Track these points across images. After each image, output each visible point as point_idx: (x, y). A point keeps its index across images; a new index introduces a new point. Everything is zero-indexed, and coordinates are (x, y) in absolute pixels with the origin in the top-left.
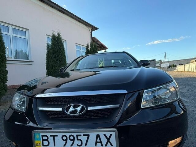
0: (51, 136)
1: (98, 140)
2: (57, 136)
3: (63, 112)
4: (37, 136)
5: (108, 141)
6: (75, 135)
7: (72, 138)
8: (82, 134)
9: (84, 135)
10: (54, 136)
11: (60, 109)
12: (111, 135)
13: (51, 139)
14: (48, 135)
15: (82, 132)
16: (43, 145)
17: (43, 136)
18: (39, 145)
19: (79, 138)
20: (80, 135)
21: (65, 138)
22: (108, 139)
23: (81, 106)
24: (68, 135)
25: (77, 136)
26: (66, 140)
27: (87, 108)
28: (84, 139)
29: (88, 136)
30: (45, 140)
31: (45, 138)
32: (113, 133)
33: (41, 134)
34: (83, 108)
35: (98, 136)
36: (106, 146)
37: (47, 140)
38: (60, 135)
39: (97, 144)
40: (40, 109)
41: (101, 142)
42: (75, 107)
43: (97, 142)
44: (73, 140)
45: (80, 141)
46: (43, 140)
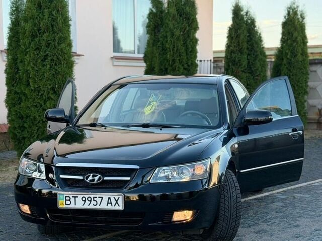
0: (73, 197)
1: (109, 202)
2: (77, 197)
3: (83, 179)
4: (61, 197)
5: (117, 203)
6: (92, 197)
7: (89, 199)
8: (97, 196)
9: (99, 197)
10: (75, 197)
11: (81, 178)
12: (119, 198)
13: (73, 200)
14: (71, 196)
15: (97, 195)
16: (66, 204)
17: (66, 197)
18: (63, 204)
19: (95, 199)
20: (96, 197)
21: (84, 199)
22: (117, 201)
23: (99, 176)
24: (86, 197)
25: (94, 198)
26: (85, 201)
27: (103, 178)
28: (99, 200)
29: (102, 198)
30: (68, 200)
31: (68, 198)
32: (121, 197)
33: (65, 195)
34: (100, 178)
35: (109, 198)
36: (115, 206)
37: (69, 200)
38: (80, 197)
39: (109, 204)
40: (62, 176)
41: (111, 203)
42: (93, 176)
43: (108, 203)
44: (90, 201)
45: (95, 202)
46: (66, 200)
